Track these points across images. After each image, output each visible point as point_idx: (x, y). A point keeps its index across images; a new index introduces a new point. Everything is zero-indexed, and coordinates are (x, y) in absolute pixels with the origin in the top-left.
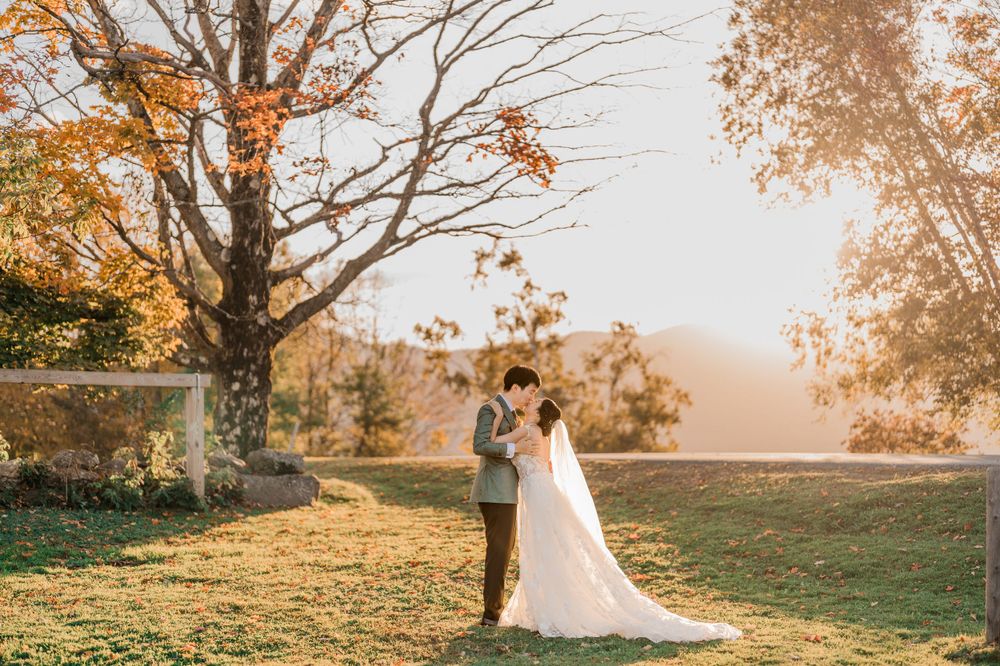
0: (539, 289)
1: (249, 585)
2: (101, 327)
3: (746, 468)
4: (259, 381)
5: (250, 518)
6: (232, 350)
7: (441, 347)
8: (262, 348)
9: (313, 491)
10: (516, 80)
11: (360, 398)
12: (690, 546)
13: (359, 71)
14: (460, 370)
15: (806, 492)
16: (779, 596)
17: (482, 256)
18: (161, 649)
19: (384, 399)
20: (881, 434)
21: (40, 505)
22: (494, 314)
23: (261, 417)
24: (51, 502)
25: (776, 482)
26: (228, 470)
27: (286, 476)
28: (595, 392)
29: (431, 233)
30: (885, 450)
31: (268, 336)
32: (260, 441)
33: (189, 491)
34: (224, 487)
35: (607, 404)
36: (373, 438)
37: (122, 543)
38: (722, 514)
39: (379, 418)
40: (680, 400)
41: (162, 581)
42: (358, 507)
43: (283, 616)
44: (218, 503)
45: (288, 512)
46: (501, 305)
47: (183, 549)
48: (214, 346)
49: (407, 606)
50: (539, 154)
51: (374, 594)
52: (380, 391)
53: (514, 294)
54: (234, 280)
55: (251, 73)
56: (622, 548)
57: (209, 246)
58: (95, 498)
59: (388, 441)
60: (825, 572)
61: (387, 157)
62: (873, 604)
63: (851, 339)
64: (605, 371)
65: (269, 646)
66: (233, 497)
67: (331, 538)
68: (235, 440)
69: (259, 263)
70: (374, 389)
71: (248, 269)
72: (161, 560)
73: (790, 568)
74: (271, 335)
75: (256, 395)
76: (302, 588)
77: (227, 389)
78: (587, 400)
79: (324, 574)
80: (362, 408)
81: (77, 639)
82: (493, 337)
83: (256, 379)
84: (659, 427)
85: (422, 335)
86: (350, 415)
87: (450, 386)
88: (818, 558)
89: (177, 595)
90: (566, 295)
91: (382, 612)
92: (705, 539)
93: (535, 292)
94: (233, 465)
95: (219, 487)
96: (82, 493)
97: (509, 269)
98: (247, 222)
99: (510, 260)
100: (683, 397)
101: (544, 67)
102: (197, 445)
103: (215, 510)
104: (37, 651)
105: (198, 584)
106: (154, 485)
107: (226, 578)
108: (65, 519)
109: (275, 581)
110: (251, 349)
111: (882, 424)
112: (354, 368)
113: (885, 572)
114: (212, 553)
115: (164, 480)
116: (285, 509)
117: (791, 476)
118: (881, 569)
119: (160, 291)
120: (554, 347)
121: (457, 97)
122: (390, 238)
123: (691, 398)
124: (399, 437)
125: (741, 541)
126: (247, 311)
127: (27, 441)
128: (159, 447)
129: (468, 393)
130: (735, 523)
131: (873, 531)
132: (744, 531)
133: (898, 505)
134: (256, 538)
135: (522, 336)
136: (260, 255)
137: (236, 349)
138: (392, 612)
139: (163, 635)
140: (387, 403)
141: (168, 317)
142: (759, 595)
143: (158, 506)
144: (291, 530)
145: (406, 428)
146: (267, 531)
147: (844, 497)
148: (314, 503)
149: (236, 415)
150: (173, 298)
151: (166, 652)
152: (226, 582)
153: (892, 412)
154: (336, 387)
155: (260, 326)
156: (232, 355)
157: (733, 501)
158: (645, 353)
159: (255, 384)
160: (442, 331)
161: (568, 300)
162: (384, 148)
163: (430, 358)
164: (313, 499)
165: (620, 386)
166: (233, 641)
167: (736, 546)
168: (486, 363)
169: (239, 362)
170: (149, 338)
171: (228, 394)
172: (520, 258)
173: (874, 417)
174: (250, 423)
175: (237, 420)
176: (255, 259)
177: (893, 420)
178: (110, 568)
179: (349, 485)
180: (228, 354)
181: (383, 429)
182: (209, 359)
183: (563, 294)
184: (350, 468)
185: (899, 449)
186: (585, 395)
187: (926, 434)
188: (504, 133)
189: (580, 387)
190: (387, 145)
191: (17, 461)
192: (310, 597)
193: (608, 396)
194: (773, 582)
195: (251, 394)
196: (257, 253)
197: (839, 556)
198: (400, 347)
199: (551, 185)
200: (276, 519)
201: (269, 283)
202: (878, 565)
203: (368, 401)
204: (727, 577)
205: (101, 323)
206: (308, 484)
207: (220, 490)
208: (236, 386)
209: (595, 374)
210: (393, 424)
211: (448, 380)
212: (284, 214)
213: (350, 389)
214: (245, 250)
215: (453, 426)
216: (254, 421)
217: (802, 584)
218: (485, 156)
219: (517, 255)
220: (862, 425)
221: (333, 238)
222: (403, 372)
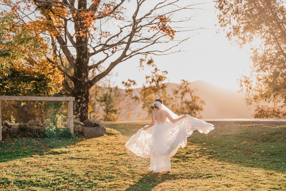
0: (159, 70)
1: (96, 160)
2: (39, 83)
3: (234, 123)
4: (85, 99)
5: (87, 140)
6: (77, 90)
7: (130, 88)
8: (86, 89)
9: (104, 132)
10: (161, 7)
11: (105, 104)
12: (222, 146)
13: (116, 5)
14: (136, 95)
15: (254, 130)
16: (254, 161)
17: (142, 60)
18: (78, 179)
19: (112, 104)
20: (264, 113)
21: (26, 137)
22: (146, 78)
23: (86, 110)
24: (29, 136)
25: (245, 127)
26: (79, 126)
27: (96, 127)
28: (176, 101)
29: (137, 54)
30: (265, 117)
31: (88, 85)
32: (86, 117)
33: (69, 132)
34: (78, 131)
35: (180, 104)
36: (109, 116)
37: (53, 148)
38: (230, 137)
39: (111, 110)
40: (202, 103)
41: (69, 159)
42: (117, 136)
43: (110, 169)
44: (77, 135)
45: (98, 138)
46: (148, 75)
47: (71, 149)
48: (71, 88)
49: (144, 165)
50: (170, 30)
51: (134, 162)
52: (111, 102)
53: (152, 72)
54: (78, 69)
55: (82, 6)
56: (202, 147)
57: (70, 59)
58: (42, 134)
59: (114, 117)
60: (265, 154)
61: (122, 31)
62: (283, 163)
63: (257, 84)
64: (179, 95)
65: (109, 177)
66: (81, 134)
67: (113, 146)
68: (79, 117)
69: (85, 63)
70: (109, 101)
71: (82, 65)
72: (66, 153)
73: (254, 153)
74: (89, 85)
75: (85, 103)
76: (112, 160)
77: (76, 101)
78: (174, 103)
79: (116, 156)
80: (106, 107)
81: (52, 176)
82: (145, 85)
83: (85, 98)
84: (197, 111)
85: (125, 84)
86: (102, 109)
87: (133, 100)
88: (262, 150)
89: (76, 163)
90: (167, 72)
91: (138, 167)
92: (226, 144)
93: (158, 71)
94: (81, 124)
95: (77, 131)
96: (38, 133)
97: (150, 65)
98: (81, 51)
99: (150, 62)
100: (203, 102)
101: (170, 3)
102: (71, 118)
103: (77, 138)
104: (42, 180)
105: (80, 160)
106: (58, 130)
107: (88, 158)
108: (34, 141)
109: (103, 158)
110: (83, 90)
111: (264, 110)
112: (103, 95)
113: (284, 154)
114: (80, 150)
115: (61, 129)
116: (97, 137)
117: (249, 125)
118: (282, 153)
119: (56, 72)
120: (164, 88)
121: (141, 13)
122: (124, 55)
123: (205, 102)
124: (117, 115)
125: (238, 145)
126: (82, 78)
127: (5, 118)
128: (59, 119)
129: (139, 102)
130: (234, 140)
131: (277, 141)
132: (238, 142)
133: (283, 134)
134: (91, 146)
135: (154, 84)
136: (85, 61)
137: (79, 89)
138: (141, 167)
139: (77, 175)
140: (113, 105)
141: (58, 80)
142: (248, 161)
143: (60, 137)
144: (101, 143)
145: (119, 113)
146: (94, 144)
147: (267, 132)
148: (104, 135)
149: (79, 109)
150: (60, 74)
151: (80, 180)
152: (88, 159)
153: (267, 106)
154: (97, 100)
155: (86, 82)
156: (77, 91)
157: (232, 133)
158: (191, 90)
159: (84, 100)
160: (130, 83)
161: (168, 73)
162: (121, 28)
163: (127, 91)
164: (104, 134)
165: (184, 99)
166: (98, 176)
167: (236, 146)
168: (143, 93)
169: (80, 93)
170: (54, 86)
171: (76, 103)
172: (153, 61)
173: (262, 107)
174: (83, 111)
175: (79, 111)
176: (84, 62)
177: (267, 109)
178: (52, 155)
179: (113, 130)
180: (76, 91)
181: (112, 112)
182: (70, 93)
183: (166, 72)
184: (111, 125)
185: (269, 117)
186: (173, 102)
187: (277, 113)
188: (160, 24)
189: (172, 99)
190: (122, 27)
191: (18, 124)
192: (115, 163)
193: (180, 102)
194: (250, 157)
195: (83, 103)
196: (84, 60)
197: (268, 149)
198: (116, 88)
199: (174, 39)
200: (95, 140)
201: (88, 69)
202: (281, 152)
203: (108, 105)
204: (236, 156)
205: (39, 82)
206: (103, 130)
207: (77, 132)
208: (79, 101)
209: (176, 95)
210: (115, 111)
211: (133, 98)
212: (94, 49)
213: (102, 101)
214: (81, 59)
215: (133, 112)
216: (84, 111)
217: (259, 157)
218: (153, 30)
219: (153, 60)
220: (258, 110)
221: (106, 56)
222: (118, 96)
